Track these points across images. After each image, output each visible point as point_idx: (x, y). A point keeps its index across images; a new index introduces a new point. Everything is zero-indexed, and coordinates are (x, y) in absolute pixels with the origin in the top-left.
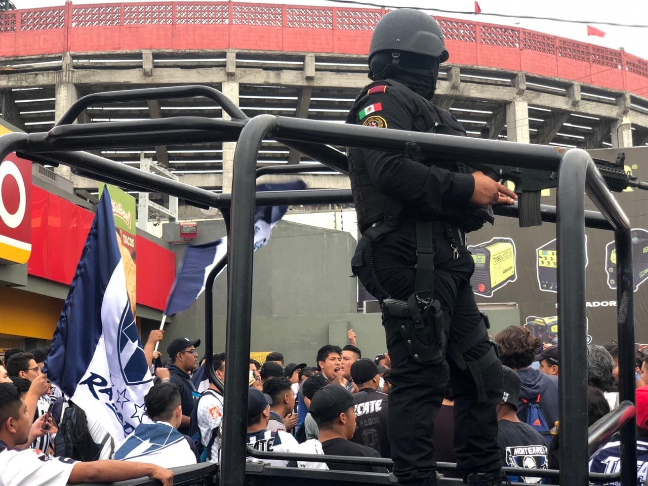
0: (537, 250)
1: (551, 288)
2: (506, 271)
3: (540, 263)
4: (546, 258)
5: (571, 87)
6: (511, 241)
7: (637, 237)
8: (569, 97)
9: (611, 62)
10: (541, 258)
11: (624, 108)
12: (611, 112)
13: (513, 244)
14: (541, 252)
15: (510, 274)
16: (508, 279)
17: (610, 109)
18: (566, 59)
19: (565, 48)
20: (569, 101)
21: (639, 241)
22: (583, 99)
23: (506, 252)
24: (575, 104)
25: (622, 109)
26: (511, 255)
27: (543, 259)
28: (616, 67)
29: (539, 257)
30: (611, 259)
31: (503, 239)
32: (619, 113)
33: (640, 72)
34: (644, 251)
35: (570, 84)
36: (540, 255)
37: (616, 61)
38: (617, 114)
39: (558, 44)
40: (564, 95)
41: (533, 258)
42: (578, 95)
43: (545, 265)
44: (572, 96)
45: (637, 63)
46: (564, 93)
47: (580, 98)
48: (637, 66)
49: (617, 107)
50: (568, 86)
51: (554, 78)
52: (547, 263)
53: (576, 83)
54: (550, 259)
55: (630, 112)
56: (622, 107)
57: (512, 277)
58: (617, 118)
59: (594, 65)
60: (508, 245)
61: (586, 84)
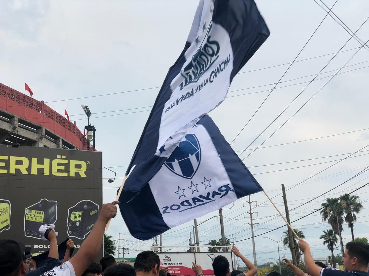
0: (25, 209)
1: (32, 235)
2: (4, 222)
3: (27, 218)
4: (31, 215)
5: (13, 118)
6: (9, 202)
7: (87, 205)
8: (12, 124)
9: (37, 108)
10: (28, 215)
11: (41, 135)
12: (33, 136)
13: (9, 204)
14: (28, 210)
15: (6, 224)
16: (4, 228)
17: (33, 135)
18: (12, 101)
19: (12, 95)
20: (11, 126)
21: (87, 208)
22: (19, 126)
23: (5, 210)
24: (14, 128)
25: (40, 136)
26: (7, 212)
27: (29, 215)
28: (39, 111)
29: (26, 214)
30: (71, 218)
31: (3, 201)
32: (38, 138)
33: (51, 117)
34: (90, 214)
35: (12, 116)
36: (27, 213)
37: (39, 108)
38: (37, 138)
39: (8, 92)
40: (8, 122)
41: (22, 214)
42: (17, 124)
43: (30, 219)
44: (13, 123)
45: (50, 111)
46: (8, 121)
47: (18, 126)
48: (50, 113)
49: (37, 135)
50: (11, 117)
51: (4, 111)
52: (31, 218)
53: (16, 116)
54: (33, 216)
55: (44, 138)
56: (40, 135)
57: (7, 227)
58: (37, 140)
59: (27, 108)
60: (6, 205)
61: (22, 118)
